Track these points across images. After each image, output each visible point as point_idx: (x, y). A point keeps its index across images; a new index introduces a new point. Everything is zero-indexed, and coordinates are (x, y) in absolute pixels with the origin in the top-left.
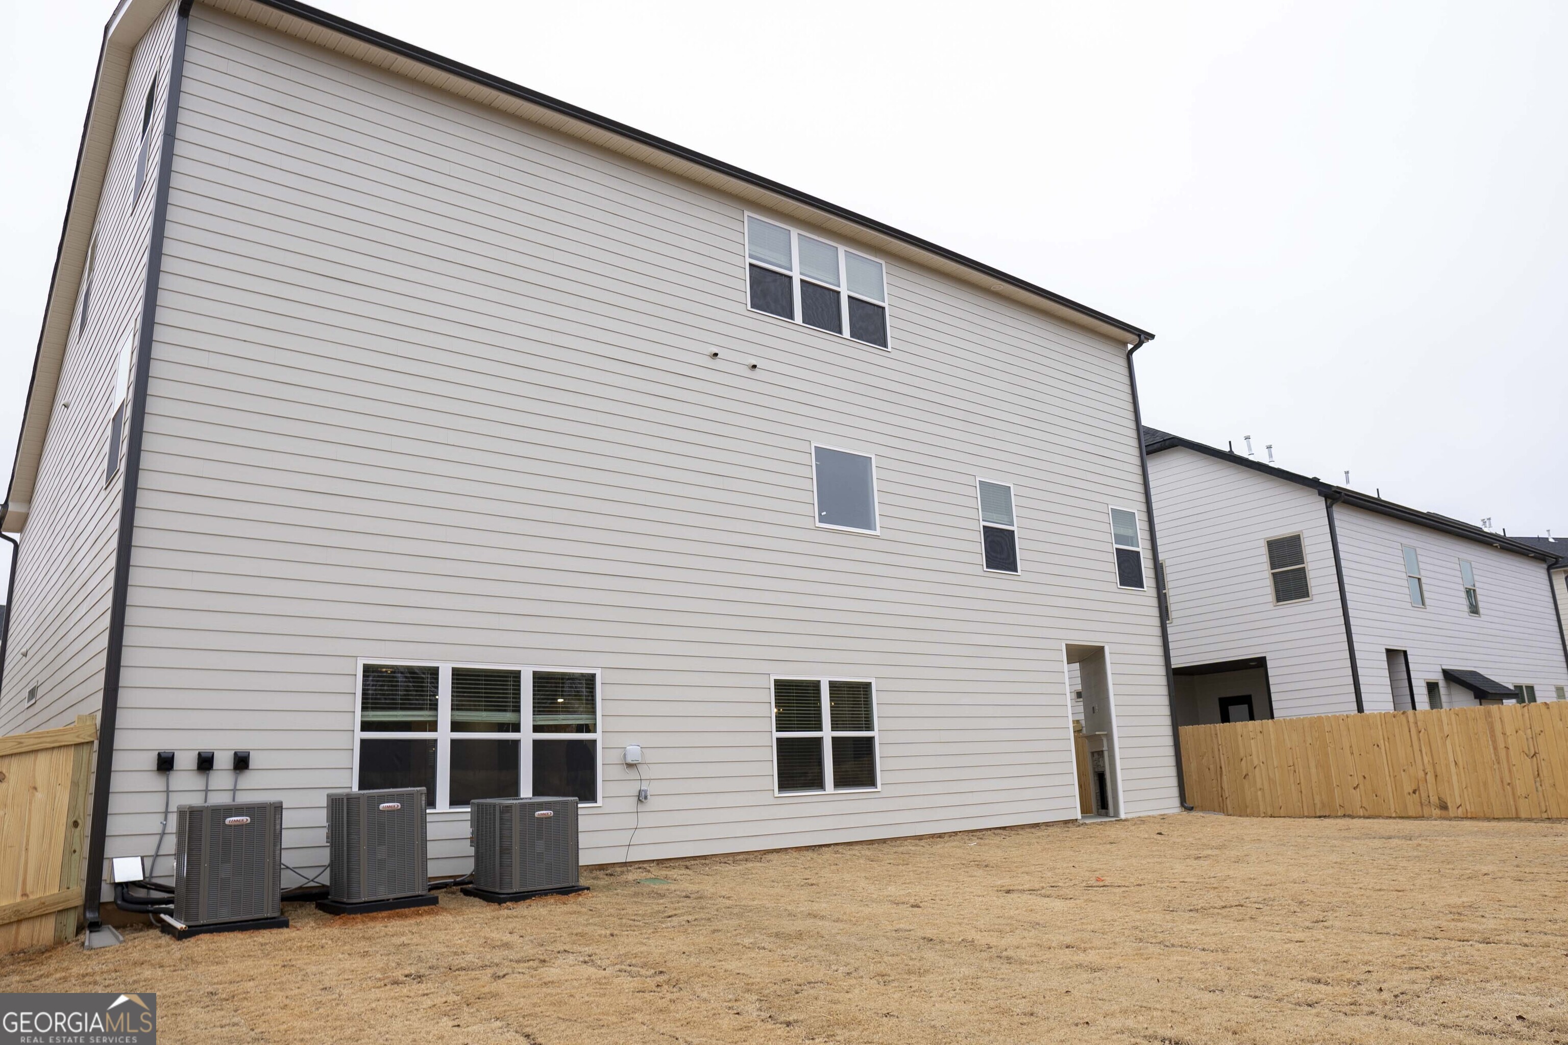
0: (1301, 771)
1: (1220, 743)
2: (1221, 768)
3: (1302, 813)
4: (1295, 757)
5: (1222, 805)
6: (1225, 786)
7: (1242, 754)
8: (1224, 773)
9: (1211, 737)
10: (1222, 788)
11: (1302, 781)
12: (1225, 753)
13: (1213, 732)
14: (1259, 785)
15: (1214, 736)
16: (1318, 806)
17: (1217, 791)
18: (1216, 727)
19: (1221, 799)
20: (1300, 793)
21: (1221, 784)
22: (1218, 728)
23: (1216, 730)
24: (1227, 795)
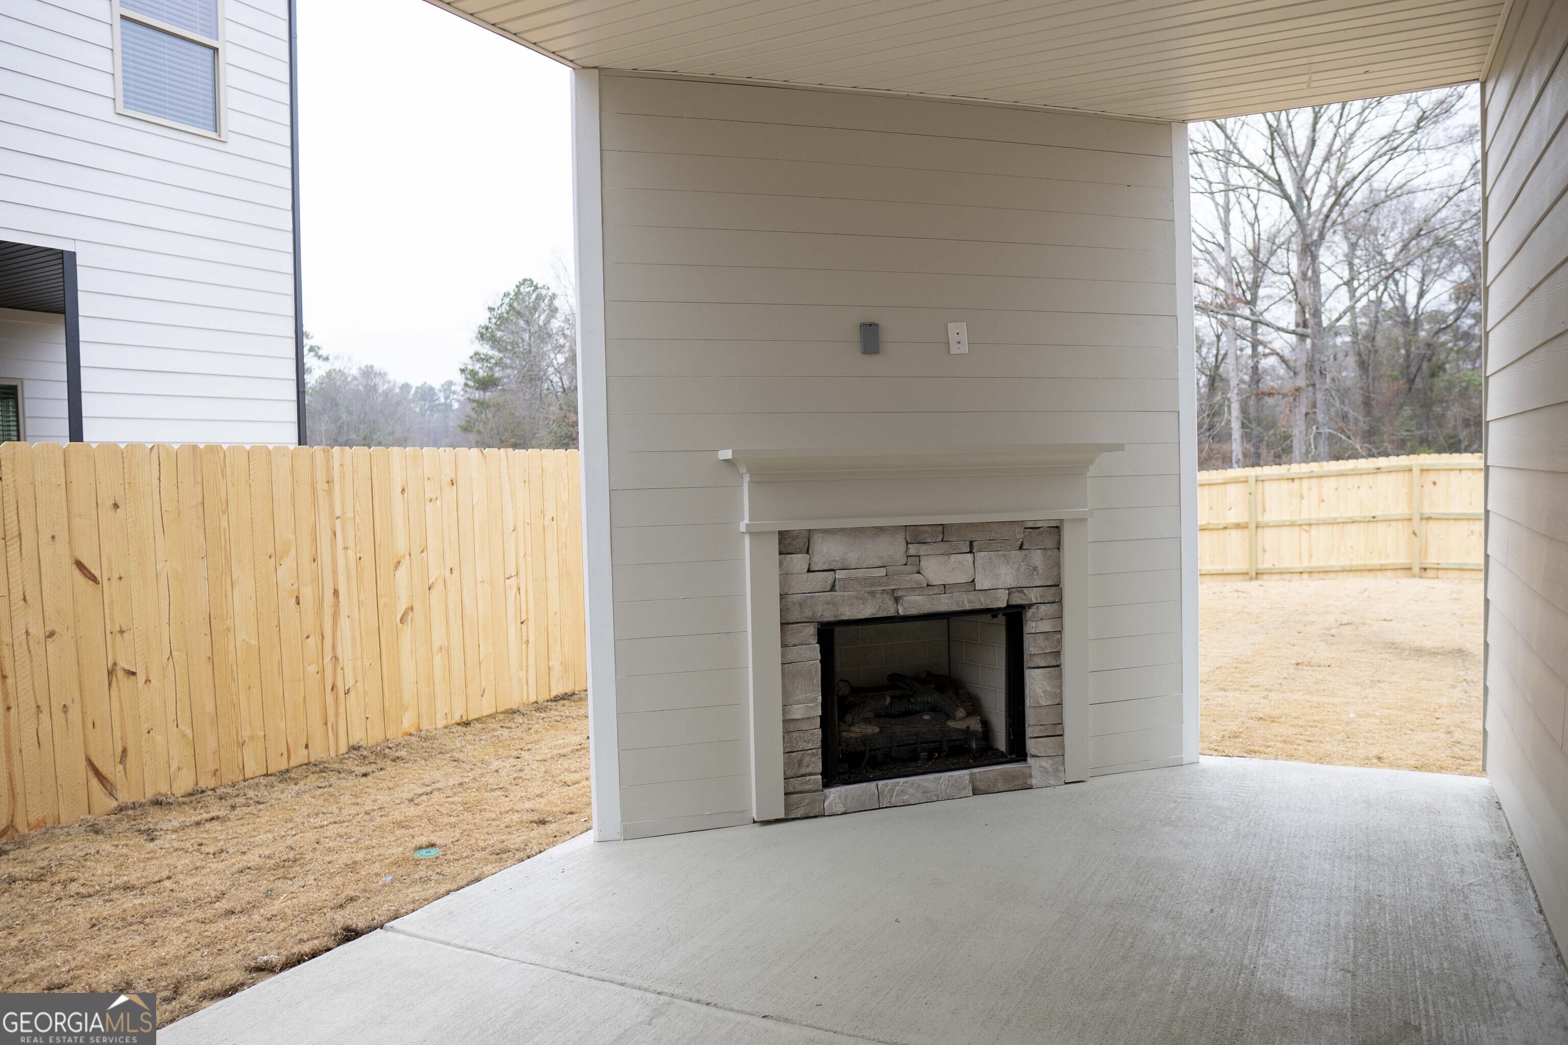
0: (530, 592)
1: (338, 513)
2: (336, 593)
3: (525, 696)
4: (522, 553)
5: (331, 719)
6: (345, 652)
7: (401, 546)
8: (344, 610)
9: (314, 491)
10: (335, 658)
11: (531, 617)
12: (351, 544)
13: (320, 476)
14: (438, 638)
15: (321, 486)
16: (557, 671)
17: (322, 672)
18: (328, 458)
19: (330, 697)
20: (524, 646)
21: (334, 647)
22: (336, 461)
23: (329, 469)
24: (350, 683)
